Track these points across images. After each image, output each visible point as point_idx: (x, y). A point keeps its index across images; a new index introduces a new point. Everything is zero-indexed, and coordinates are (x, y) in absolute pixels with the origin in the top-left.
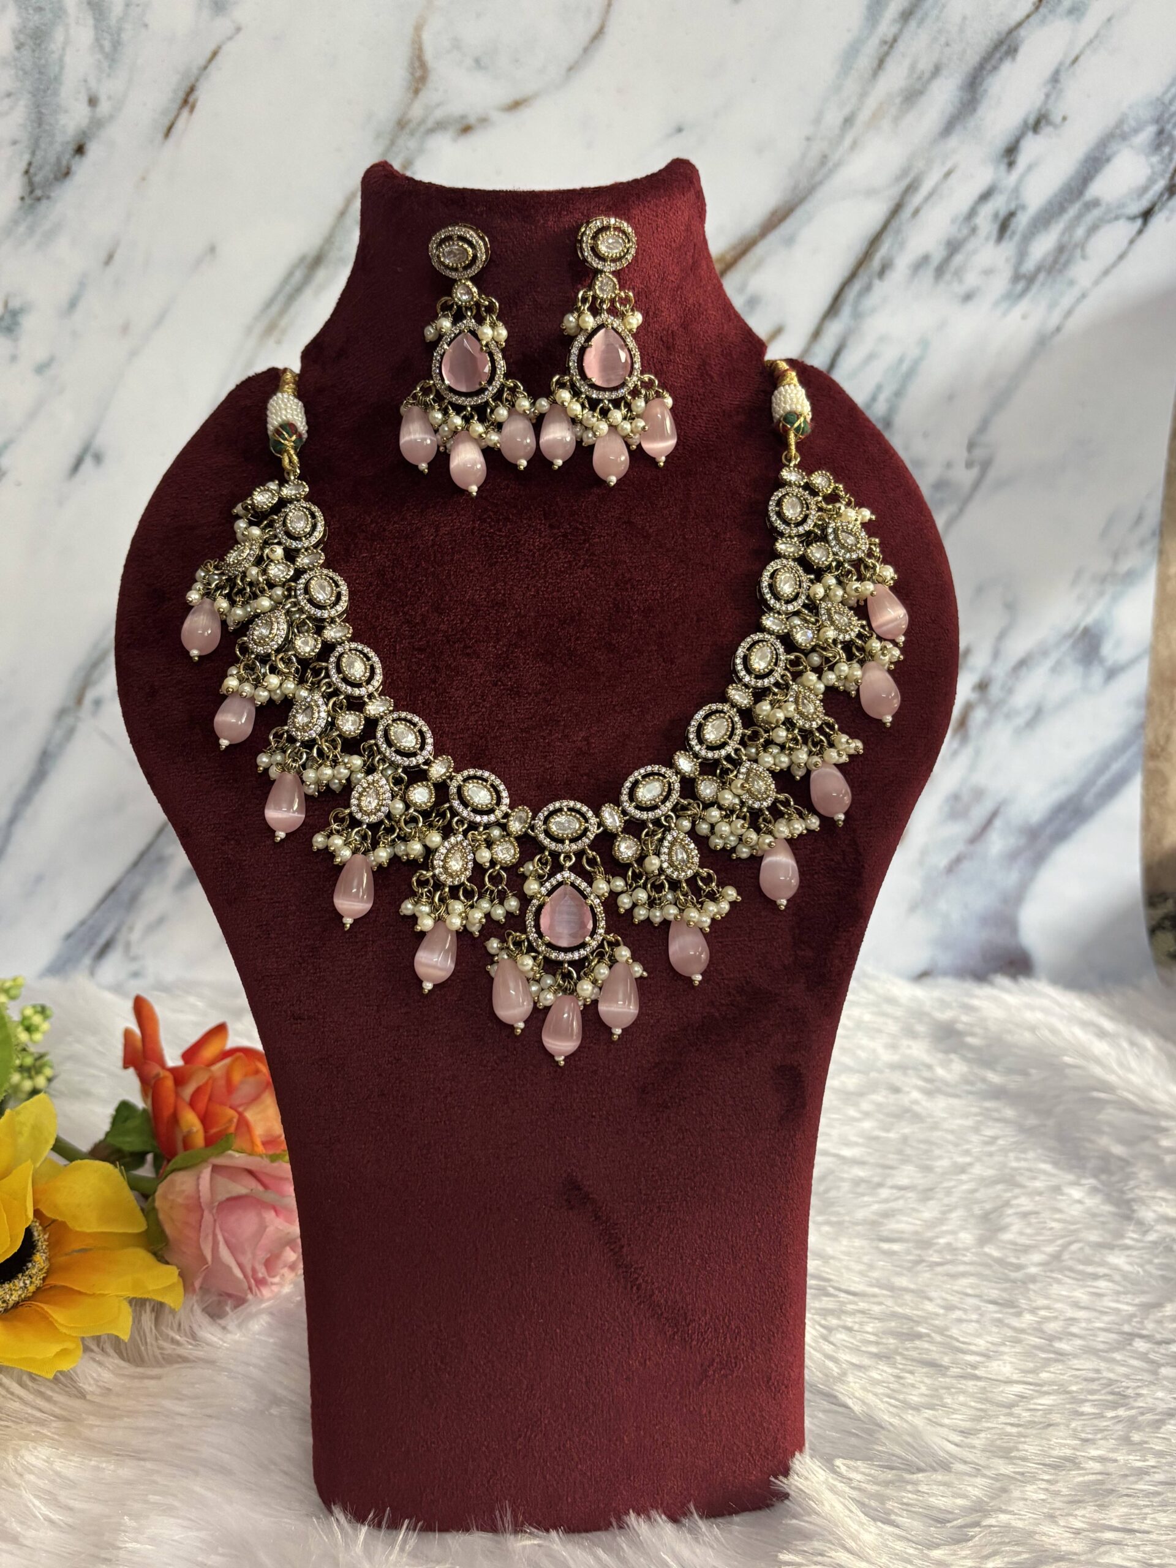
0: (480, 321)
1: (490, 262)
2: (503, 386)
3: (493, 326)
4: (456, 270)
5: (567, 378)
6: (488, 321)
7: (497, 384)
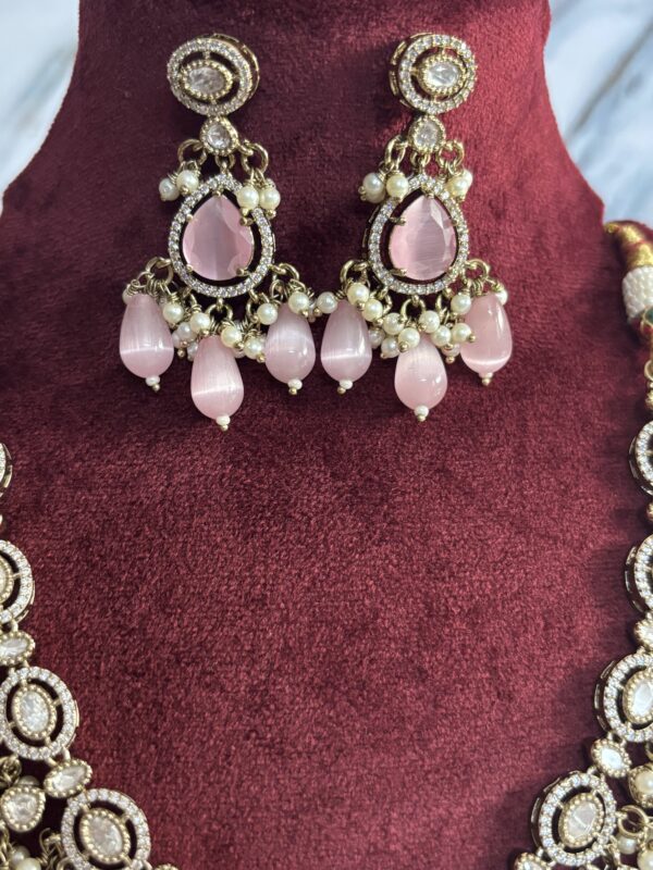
0: (241, 177)
1: (258, 92)
2: (270, 273)
3: (260, 187)
4: (207, 102)
5: (364, 265)
6: (252, 180)
7: (263, 269)
